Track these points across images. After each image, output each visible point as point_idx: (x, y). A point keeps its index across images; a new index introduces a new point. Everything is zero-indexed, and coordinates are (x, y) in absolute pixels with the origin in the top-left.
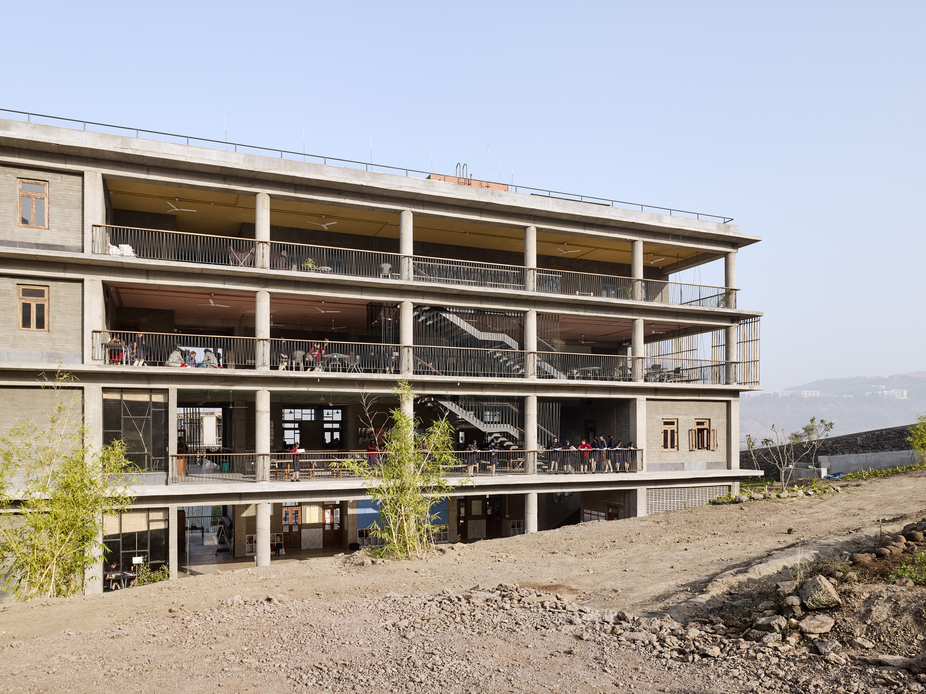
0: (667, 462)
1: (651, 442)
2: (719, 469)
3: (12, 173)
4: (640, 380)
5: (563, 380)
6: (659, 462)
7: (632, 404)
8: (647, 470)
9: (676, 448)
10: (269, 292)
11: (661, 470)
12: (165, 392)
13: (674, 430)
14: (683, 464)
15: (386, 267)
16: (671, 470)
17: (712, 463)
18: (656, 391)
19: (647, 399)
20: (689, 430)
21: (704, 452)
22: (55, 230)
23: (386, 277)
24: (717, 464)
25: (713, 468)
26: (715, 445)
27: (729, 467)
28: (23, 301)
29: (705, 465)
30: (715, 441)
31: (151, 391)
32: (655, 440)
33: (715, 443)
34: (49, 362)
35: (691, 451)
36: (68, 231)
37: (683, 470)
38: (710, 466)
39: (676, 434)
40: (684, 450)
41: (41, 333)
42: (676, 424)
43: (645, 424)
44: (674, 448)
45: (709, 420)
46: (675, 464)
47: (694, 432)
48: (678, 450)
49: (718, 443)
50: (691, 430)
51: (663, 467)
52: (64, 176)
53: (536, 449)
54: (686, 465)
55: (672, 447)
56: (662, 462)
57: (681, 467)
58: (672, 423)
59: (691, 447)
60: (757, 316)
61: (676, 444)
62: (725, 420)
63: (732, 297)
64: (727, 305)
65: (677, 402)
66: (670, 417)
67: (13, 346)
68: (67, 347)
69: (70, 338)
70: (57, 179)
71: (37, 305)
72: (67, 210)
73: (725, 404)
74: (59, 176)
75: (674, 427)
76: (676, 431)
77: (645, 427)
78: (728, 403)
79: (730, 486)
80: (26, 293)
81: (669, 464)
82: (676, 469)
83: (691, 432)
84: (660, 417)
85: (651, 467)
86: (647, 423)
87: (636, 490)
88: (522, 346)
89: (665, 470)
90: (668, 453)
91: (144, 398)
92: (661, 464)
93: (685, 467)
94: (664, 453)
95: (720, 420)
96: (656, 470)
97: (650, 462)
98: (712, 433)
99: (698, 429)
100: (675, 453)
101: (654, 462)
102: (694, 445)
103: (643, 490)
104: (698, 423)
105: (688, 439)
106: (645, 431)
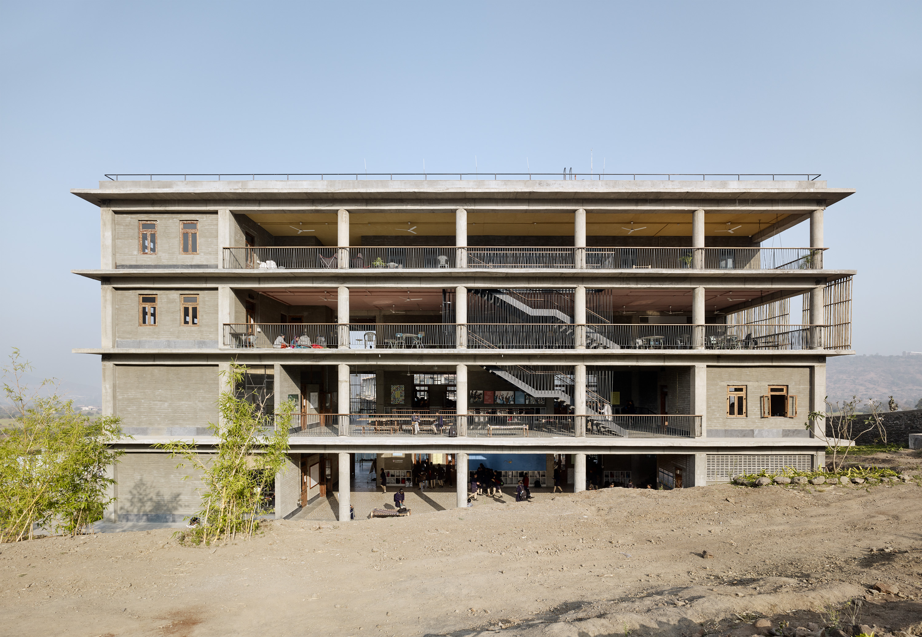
0: (732, 428)
1: (714, 408)
2: (799, 437)
3: (176, 218)
4: (700, 348)
5: (617, 350)
6: (723, 429)
7: (692, 370)
8: (708, 436)
9: (744, 415)
10: (348, 288)
11: (726, 436)
12: (272, 366)
13: (742, 397)
14: (752, 431)
15: (443, 259)
16: (738, 436)
17: (789, 430)
18: (718, 358)
19: (708, 366)
20: (761, 397)
21: (779, 420)
22: (202, 254)
23: (443, 267)
24: (796, 432)
25: (791, 436)
26: (794, 412)
27: (812, 436)
28: (184, 306)
29: (781, 433)
30: (794, 408)
31: (266, 367)
32: (719, 407)
33: (794, 410)
34: (199, 347)
35: (763, 418)
36: (210, 254)
37: (753, 437)
38: (787, 433)
39: (744, 401)
40: (754, 417)
41: (194, 328)
42: (744, 390)
43: (705, 390)
44: (742, 414)
45: (787, 386)
46: (742, 431)
47: (766, 399)
48: (747, 416)
49: (797, 411)
50: (762, 397)
51: (728, 433)
52: (208, 215)
53: (584, 414)
54: (756, 432)
55: (740, 412)
56: (727, 428)
57: (751, 433)
58: (741, 390)
59: (763, 414)
60: (849, 275)
61: (744, 410)
62: (808, 386)
63: (818, 257)
64: (812, 266)
65: (746, 369)
66: (738, 383)
67: (178, 337)
68: (211, 336)
69: (212, 330)
70: (203, 218)
71: (193, 308)
72: (210, 239)
73: (808, 369)
74: (204, 216)
75: (742, 394)
76: (744, 397)
77: (705, 394)
78: (812, 368)
79: (812, 456)
80: (186, 300)
81: (736, 430)
82: (744, 436)
83: (762, 398)
84: (725, 384)
85: (711, 433)
86: (707, 390)
87: (694, 455)
89: (730, 437)
90: (735, 420)
91: (261, 372)
92: (726, 431)
93: (755, 434)
94: (729, 420)
95: (801, 387)
96: (719, 436)
97: (711, 428)
98: (790, 401)
99: (771, 395)
100: (743, 420)
101: (716, 428)
102: (767, 412)
103: (702, 456)
104: (772, 390)
105: (759, 405)
106: (705, 398)
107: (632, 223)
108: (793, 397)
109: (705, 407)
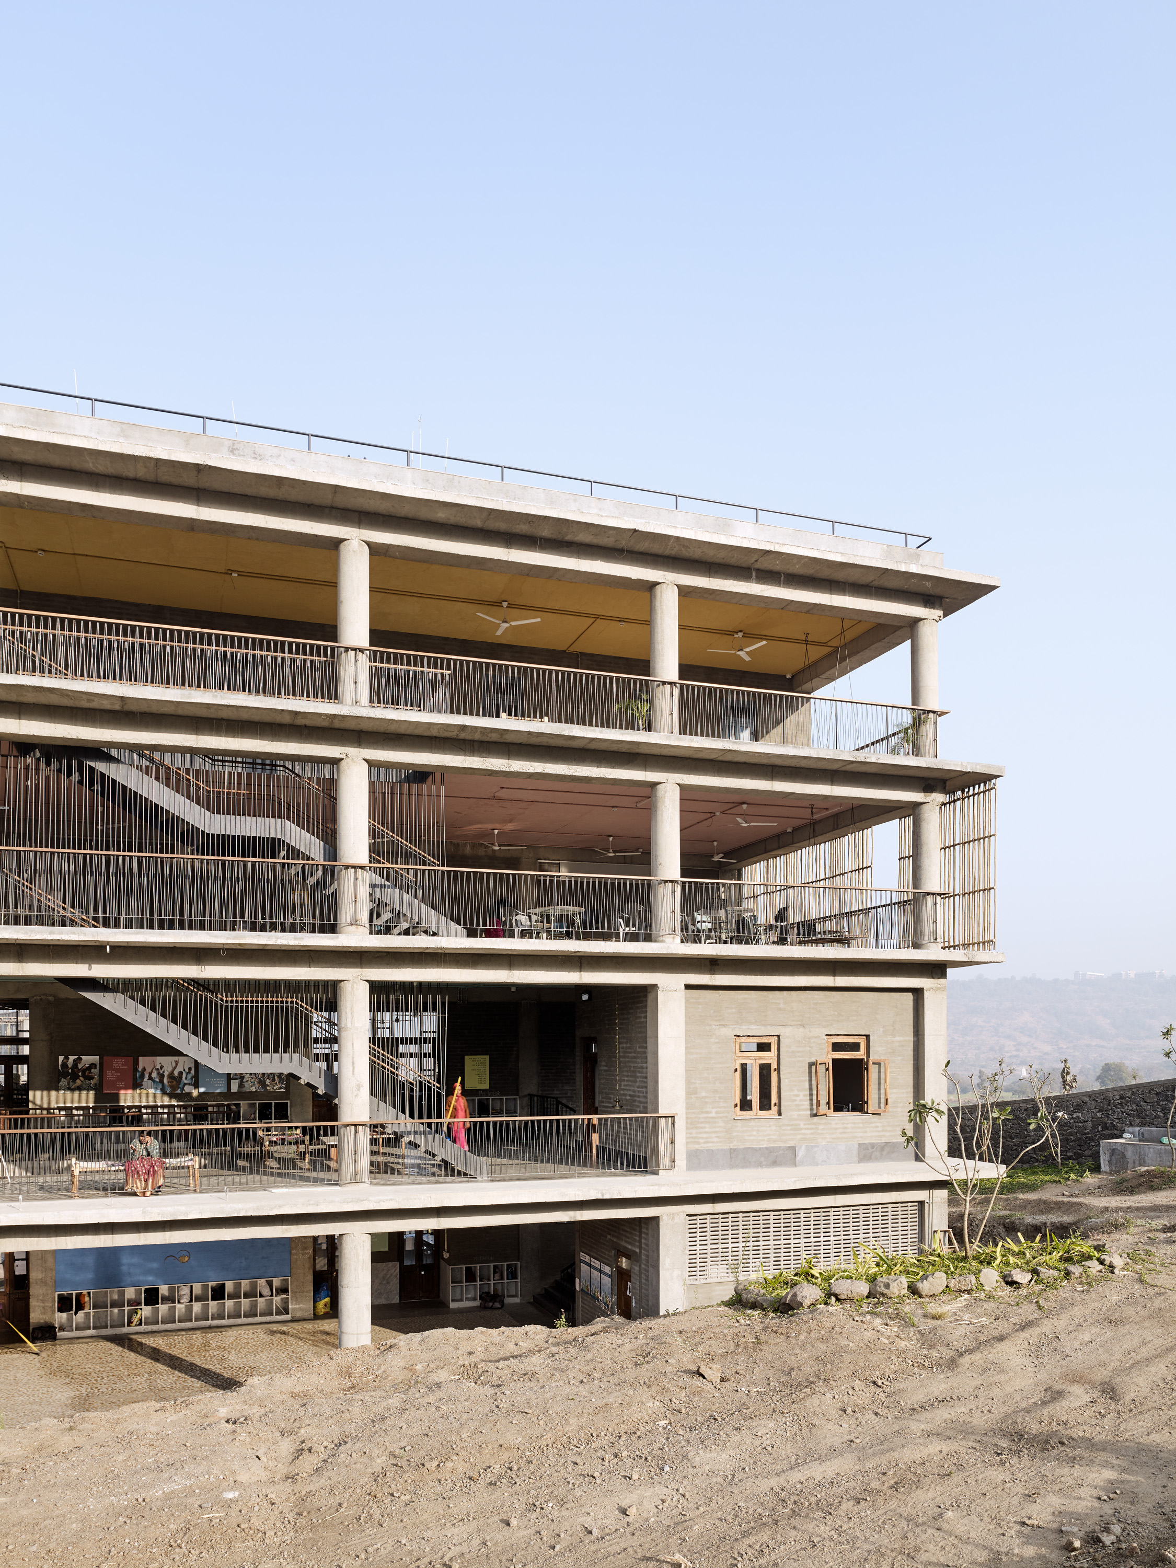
0: (748, 1145)
1: (704, 1094)
2: (894, 1160)
4: (668, 939)
5: (457, 940)
6: (726, 1148)
7: (650, 997)
8: (690, 1168)
9: (774, 1109)
11: (732, 1167)
13: (769, 1066)
14: (793, 1149)
16: (760, 1165)
17: (873, 1145)
18: (713, 964)
19: (688, 987)
20: (812, 1065)
21: (850, 1118)
24: (887, 1149)
25: (877, 1159)
26: (883, 1101)
27: (919, 1157)
29: (855, 1152)
30: (883, 1091)
32: (715, 1092)
33: (883, 1096)
35: (816, 1115)
37: (794, 1163)
38: (868, 1153)
39: (774, 1075)
40: (795, 1114)
42: (774, 1048)
43: (683, 1050)
44: (770, 1109)
45: (868, 1037)
46: (770, 1150)
47: (822, 1069)
48: (780, 1114)
49: (889, 1097)
50: (814, 1064)
51: (737, 1158)
53: (365, 1118)
54: (801, 1153)
55: (765, 1104)
56: (734, 1145)
57: (787, 1156)
58: (767, 1047)
59: (815, 1107)
60: (992, 777)
61: (774, 1099)
62: (910, 1038)
63: (928, 731)
65: (776, 994)
66: (763, 1031)
73: (910, 996)
75: (769, 1057)
76: (774, 1066)
77: (683, 1059)
78: (918, 993)
79: (921, 1204)
81: (755, 1150)
82: (775, 1163)
83: (813, 1067)
84: (729, 1032)
85: (698, 1160)
86: (687, 1048)
87: (656, 1220)
88: (332, 850)
89: (743, 1167)
90: (752, 1123)
92: (732, 1151)
93: (798, 1158)
94: (739, 1124)
95: (897, 1038)
96: (716, 1167)
97: (697, 1147)
98: (873, 1071)
99: (834, 1060)
100: (772, 1122)
101: (710, 1146)
102: (823, 1102)
103: (677, 1220)
104: (837, 1047)
105: (807, 1085)
106: (681, 1069)
107: (505, 604)
108: (879, 1064)
109: (681, 1093)
